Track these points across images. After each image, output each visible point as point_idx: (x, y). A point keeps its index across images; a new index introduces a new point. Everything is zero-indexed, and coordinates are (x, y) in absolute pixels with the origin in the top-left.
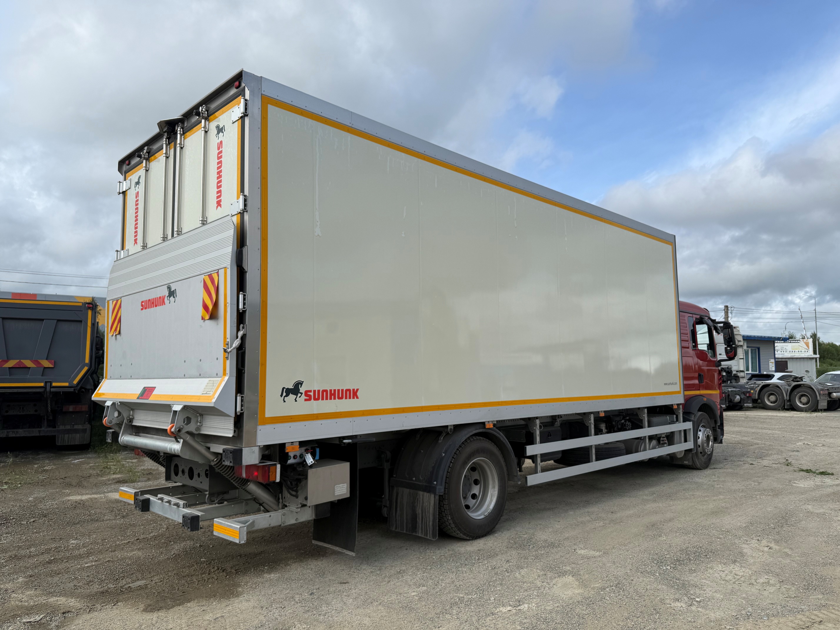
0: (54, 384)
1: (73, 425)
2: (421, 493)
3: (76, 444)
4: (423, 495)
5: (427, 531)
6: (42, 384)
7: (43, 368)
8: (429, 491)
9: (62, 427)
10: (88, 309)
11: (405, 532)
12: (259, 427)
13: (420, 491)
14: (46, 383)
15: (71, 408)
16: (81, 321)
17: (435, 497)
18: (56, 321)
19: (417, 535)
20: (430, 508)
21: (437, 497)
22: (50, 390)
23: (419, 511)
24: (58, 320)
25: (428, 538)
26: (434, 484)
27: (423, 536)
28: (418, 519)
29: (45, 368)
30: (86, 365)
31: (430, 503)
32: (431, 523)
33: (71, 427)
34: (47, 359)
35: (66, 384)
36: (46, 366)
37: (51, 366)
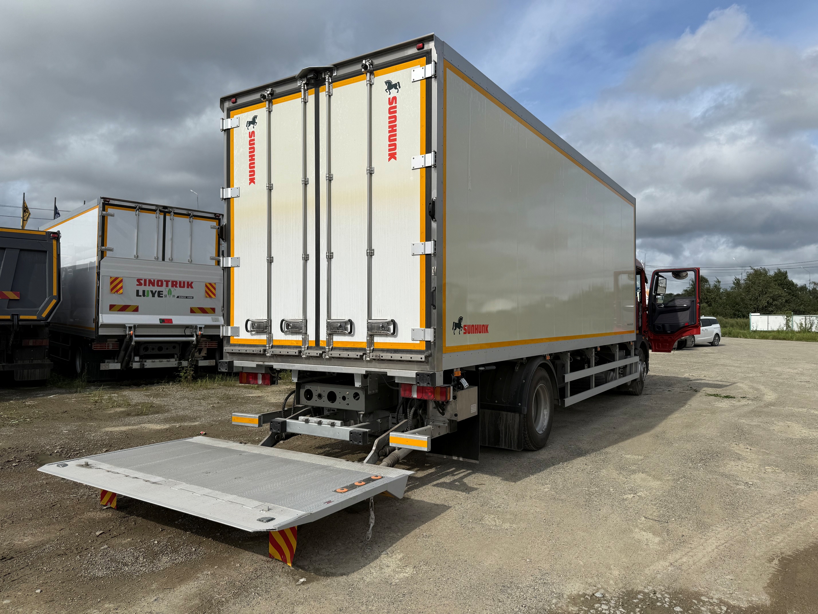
0: (22, 317)
1: (32, 360)
2: (504, 413)
3: (37, 379)
4: (506, 415)
5: (511, 443)
6: (9, 317)
7: (8, 300)
8: (515, 412)
9: (20, 363)
10: (53, 239)
11: (487, 445)
12: (444, 355)
13: (504, 411)
14: (13, 315)
15: (31, 343)
16: (46, 252)
17: (520, 416)
18: (18, 251)
19: (500, 447)
20: (514, 425)
21: (522, 416)
22: (18, 323)
23: (502, 428)
24: (21, 250)
25: (513, 449)
26: (519, 405)
27: (506, 448)
28: (501, 435)
29: (10, 300)
30: (54, 297)
31: (515, 421)
32: (516, 437)
33: (30, 362)
34: (11, 291)
35: (35, 317)
36: (11, 298)
37: (17, 298)
